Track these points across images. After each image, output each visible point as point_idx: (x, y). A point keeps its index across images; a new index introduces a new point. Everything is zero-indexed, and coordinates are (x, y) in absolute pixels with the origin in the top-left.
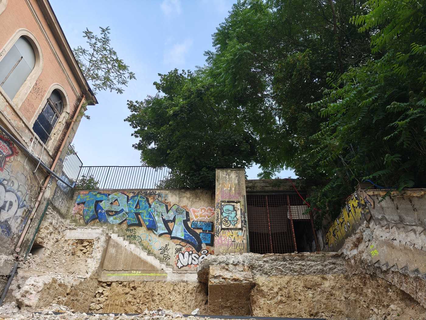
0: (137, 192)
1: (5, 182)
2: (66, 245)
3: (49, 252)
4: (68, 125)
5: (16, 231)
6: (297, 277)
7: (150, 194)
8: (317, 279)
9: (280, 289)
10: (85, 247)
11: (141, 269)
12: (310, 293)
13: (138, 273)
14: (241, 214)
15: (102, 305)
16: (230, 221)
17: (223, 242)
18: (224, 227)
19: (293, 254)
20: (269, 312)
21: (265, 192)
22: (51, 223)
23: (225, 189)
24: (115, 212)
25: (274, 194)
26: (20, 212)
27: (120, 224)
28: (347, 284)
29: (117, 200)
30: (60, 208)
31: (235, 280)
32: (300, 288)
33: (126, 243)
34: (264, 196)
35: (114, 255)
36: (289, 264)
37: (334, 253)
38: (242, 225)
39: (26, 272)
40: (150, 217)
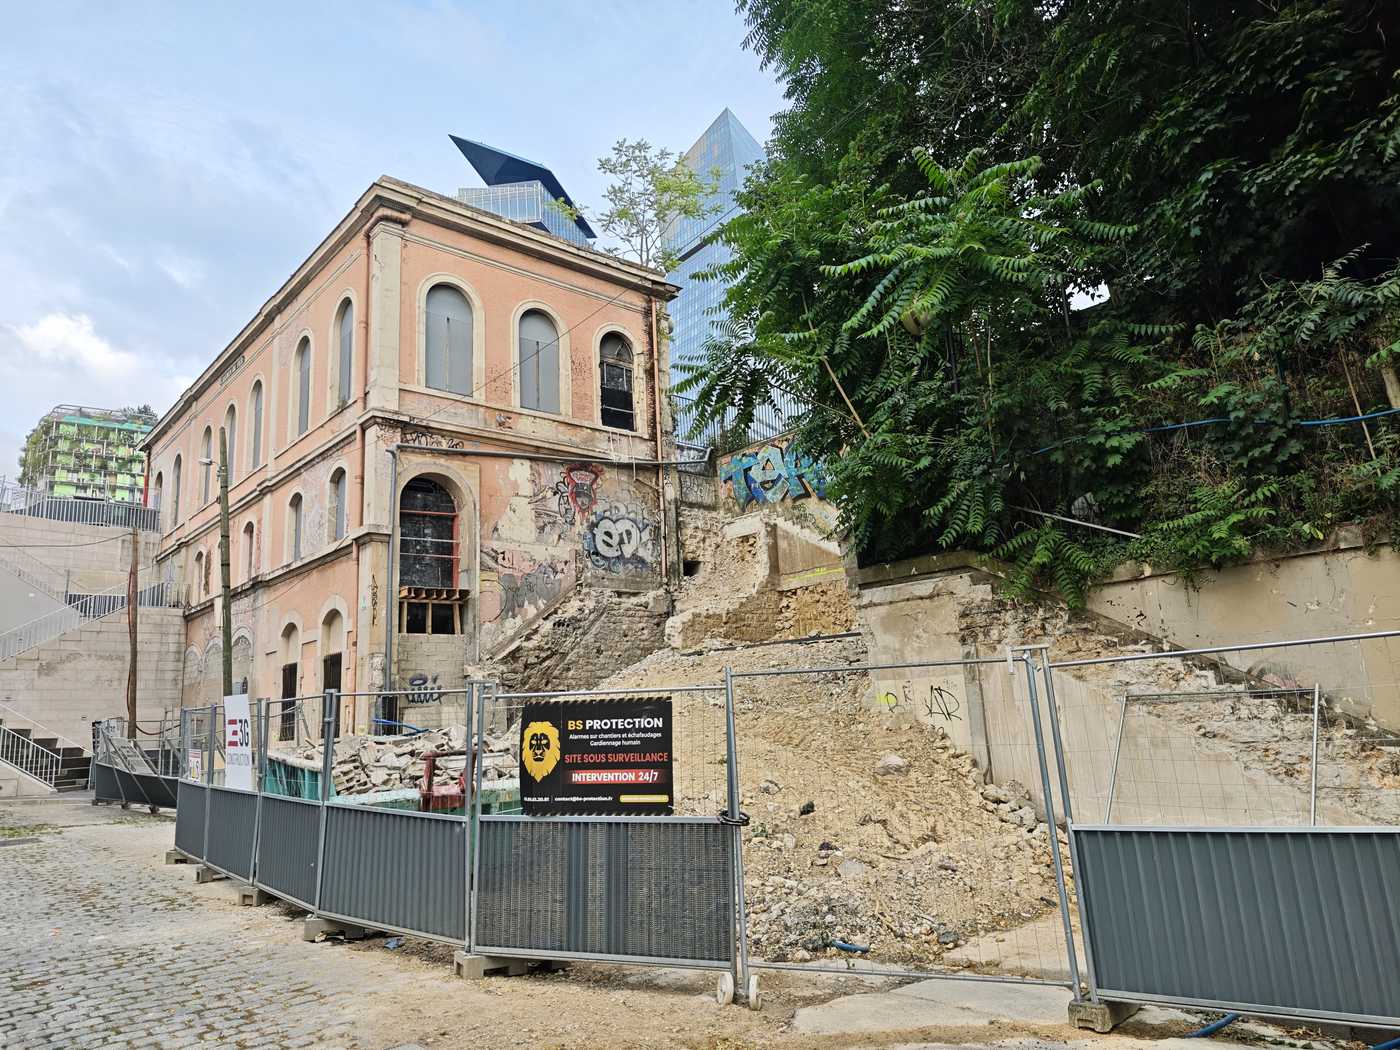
0: (790, 437)
1: (607, 514)
2: (730, 548)
3: (710, 566)
4: (650, 373)
5: (653, 560)
10: (751, 546)
11: (825, 564)
13: (822, 572)
15: (791, 622)
22: (697, 528)
24: (771, 481)
26: (646, 536)
27: (783, 500)
29: (768, 460)
30: (700, 500)
33: (797, 528)
35: (790, 551)
39: (683, 603)
40: (818, 476)
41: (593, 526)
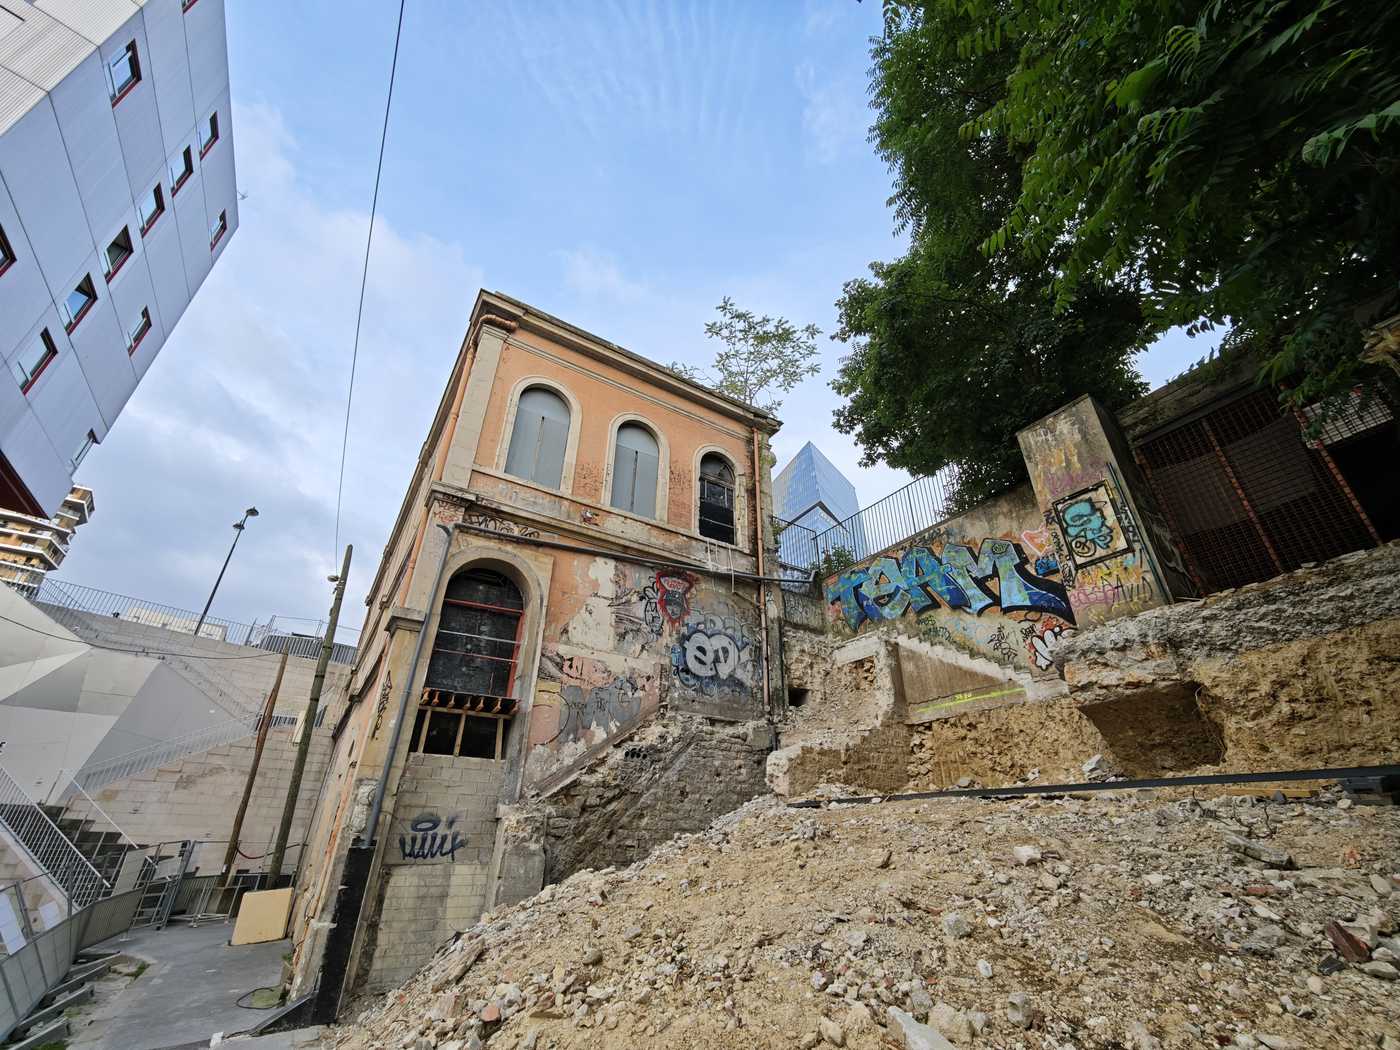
0: (907, 545)
1: (702, 627)
2: (842, 676)
3: (819, 695)
4: (752, 493)
5: (754, 683)
7: (933, 539)
9: (1281, 684)
10: (867, 671)
11: (970, 687)
13: (968, 698)
14: (1117, 512)
15: (929, 766)
16: (1093, 541)
17: (1093, 596)
18: (1080, 560)
19: (1299, 572)
20: (1264, 749)
21: (1195, 411)
22: (803, 651)
23: (1053, 470)
24: (888, 596)
25: (1227, 401)
26: (745, 655)
27: (904, 614)
29: (882, 573)
30: (806, 622)
31: (1134, 685)
32: (1360, 667)
33: (924, 648)
34: (1197, 424)
35: (916, 674)
36: (1293, 605)
38: (1128, 541)
39: (789, 736)
40: (948, 582)
41: (685, 638)
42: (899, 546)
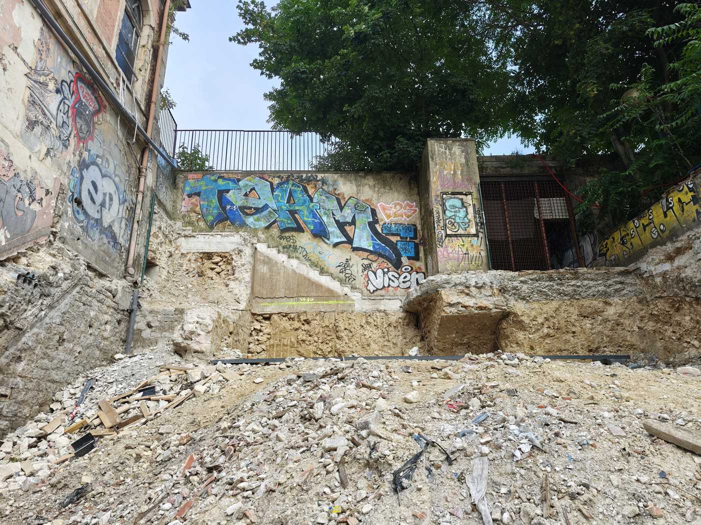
0: (285, 176)
1: (99, 161)
4: (155, 52)
5: (123, 242)
6: (569, 303)
7: (309, 180)
8: (598, 304)
9: (547, 319)
10: (216, 263)
11: (314, 294)
12: (587, 324)
13: (310, 301)
14: (475, 212)
16: (458, 223)
17: (451, 255)
18: (449, 232)
20: (532, 348)
22: (160, 228)
23: (445, 173)
24: (255, 208)
26: (123, 211)
27: (268, 228)
28: (642, 310)
29: (253, 189)
30: (165, 202)
31: (481, 308)
32: (574, 317)
33: (283, 258)
35: (268, 275)
36: (558, 284)
37: (622, 269)
40: (315, 216)
42: (277, 174)
